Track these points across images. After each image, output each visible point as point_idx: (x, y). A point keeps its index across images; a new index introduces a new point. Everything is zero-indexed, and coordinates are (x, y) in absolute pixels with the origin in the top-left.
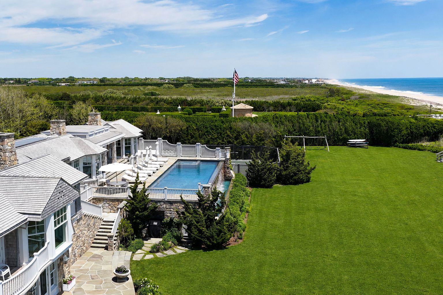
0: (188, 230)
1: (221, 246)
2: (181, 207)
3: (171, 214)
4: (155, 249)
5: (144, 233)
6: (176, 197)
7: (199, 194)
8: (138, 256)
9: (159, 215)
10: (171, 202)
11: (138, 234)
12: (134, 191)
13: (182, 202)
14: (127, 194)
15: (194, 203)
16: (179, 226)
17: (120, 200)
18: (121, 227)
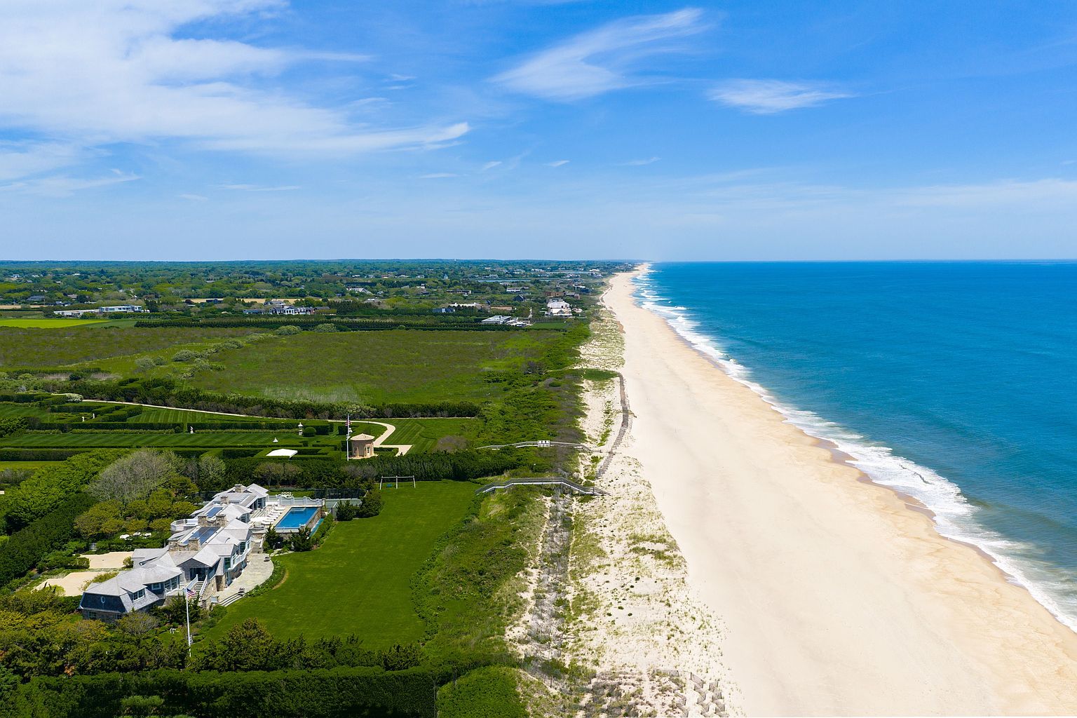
0: (294, 545)
1: (308, 549)
2: (291, 535)
3: (286, 538)
4: (279, 552)
5: (274, 547)
6: (289, 531)
7: (299, 529)
8: (272, 555)
9: (280, 539)
10: (286, 534)
11: (271, 547)
12: (269, 529)
13: (291, 533)
14: (265, 531)
15: (297, 533)
16: (290, 543)
17: (262, 534)
18: (264, 545)
